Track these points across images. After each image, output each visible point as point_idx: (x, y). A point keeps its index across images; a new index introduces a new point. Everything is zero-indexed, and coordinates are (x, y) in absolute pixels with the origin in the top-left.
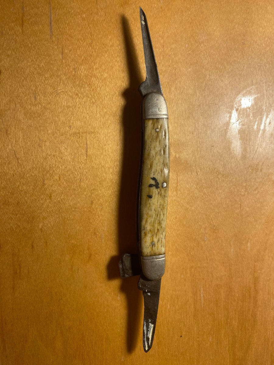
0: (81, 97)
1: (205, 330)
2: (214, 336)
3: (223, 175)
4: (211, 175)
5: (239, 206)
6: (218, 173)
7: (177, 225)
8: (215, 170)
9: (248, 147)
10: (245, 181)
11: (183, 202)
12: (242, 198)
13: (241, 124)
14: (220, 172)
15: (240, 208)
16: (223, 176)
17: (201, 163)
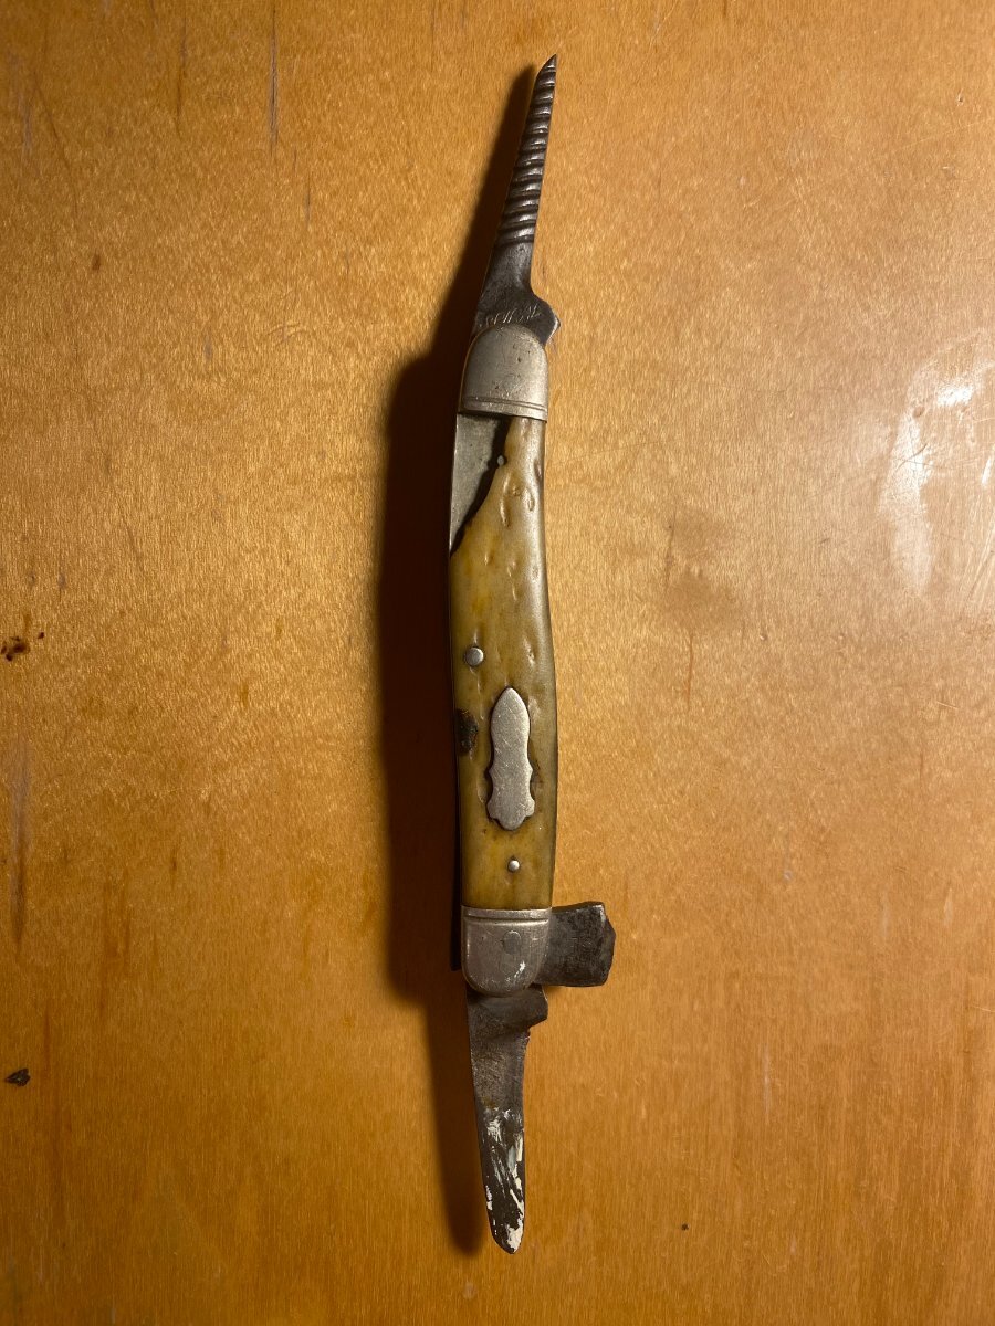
0: (364, 351)
1: (773, 1212)
2: (808, 1235)
3: (859, 647)
4: (817, 645)
5: (917, 760)
6: (841, 638)
7: (686, 818)
8: (830, 625)
9: (957, 549)
10: (942, 671)
11: (709, 735)
12: (927, 733)
13: (931, 463)
14: (851, 636)
15: (921, 771)
16: (862, 648)
17: (782, 601)
